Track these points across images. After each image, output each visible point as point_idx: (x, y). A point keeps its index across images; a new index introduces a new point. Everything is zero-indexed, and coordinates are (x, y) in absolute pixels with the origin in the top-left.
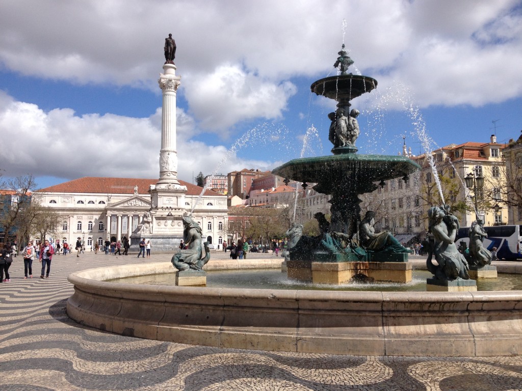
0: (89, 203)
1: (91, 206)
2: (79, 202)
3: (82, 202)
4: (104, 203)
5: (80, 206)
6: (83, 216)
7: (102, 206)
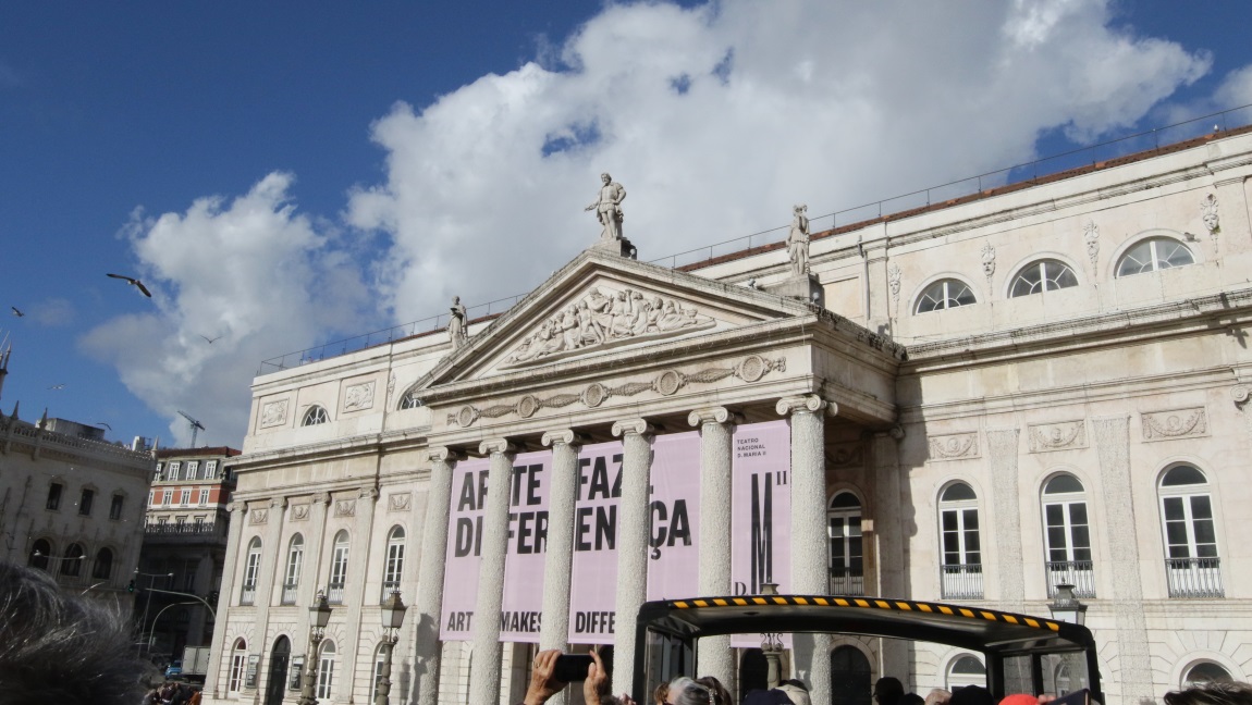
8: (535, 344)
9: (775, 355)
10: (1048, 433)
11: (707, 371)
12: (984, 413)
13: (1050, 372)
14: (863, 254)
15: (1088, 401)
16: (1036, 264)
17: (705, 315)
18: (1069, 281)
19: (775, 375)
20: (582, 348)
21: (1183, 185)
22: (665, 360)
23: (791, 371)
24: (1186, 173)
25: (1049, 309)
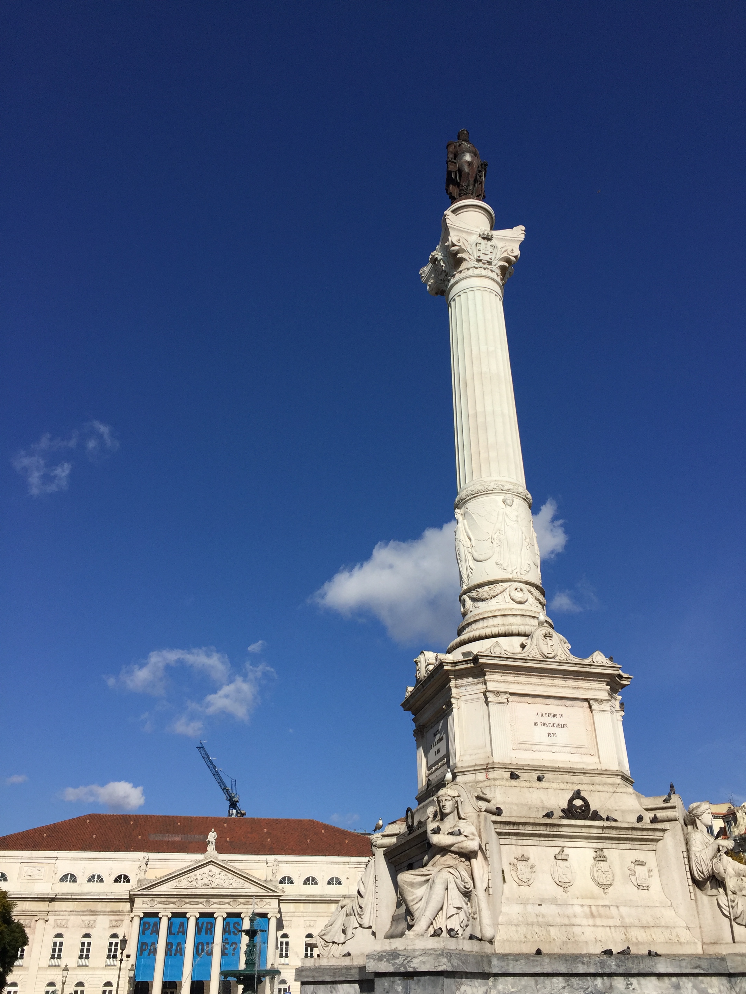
0: (89, 881)
1: (95, 889)
2: (64, 879)
3: (73, 879)
4: (128, 881)
5: (68, 888)
6: (72, 918)
7: (123, 889)
8: (184, 882)
9: (268, 901)
10: (308, 923)
11: (246, 902)
12: (293, 916)
13: (310, 907)
14: (267, 863)
15: (318, 916)
16: (309, 878)
17: (247, 885)
18: (316, 883)
19: (267, 906)
20: (203, 887)
21: (343, 866)
22: (234, 897)
23: (272, 906)
24: (344, 863)
25: (310, 890)
